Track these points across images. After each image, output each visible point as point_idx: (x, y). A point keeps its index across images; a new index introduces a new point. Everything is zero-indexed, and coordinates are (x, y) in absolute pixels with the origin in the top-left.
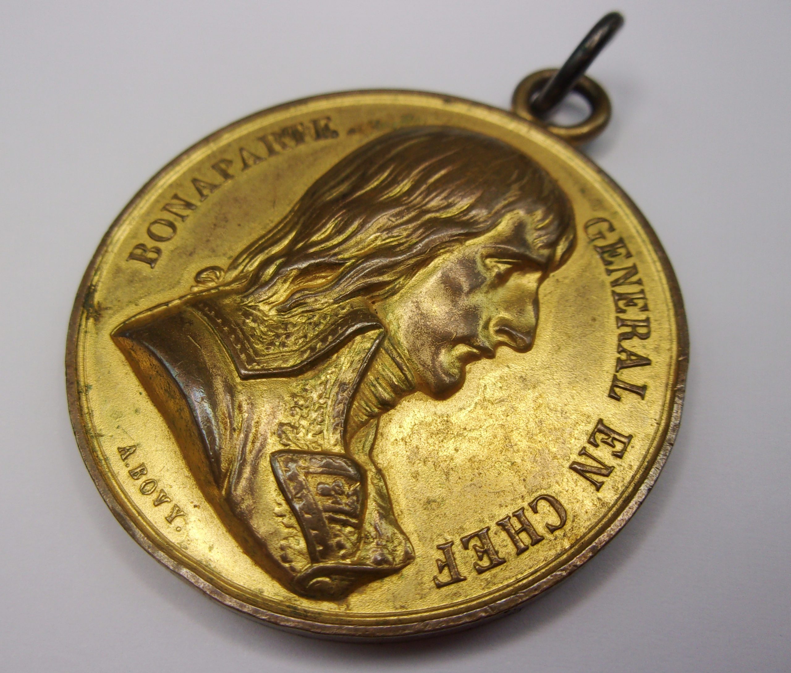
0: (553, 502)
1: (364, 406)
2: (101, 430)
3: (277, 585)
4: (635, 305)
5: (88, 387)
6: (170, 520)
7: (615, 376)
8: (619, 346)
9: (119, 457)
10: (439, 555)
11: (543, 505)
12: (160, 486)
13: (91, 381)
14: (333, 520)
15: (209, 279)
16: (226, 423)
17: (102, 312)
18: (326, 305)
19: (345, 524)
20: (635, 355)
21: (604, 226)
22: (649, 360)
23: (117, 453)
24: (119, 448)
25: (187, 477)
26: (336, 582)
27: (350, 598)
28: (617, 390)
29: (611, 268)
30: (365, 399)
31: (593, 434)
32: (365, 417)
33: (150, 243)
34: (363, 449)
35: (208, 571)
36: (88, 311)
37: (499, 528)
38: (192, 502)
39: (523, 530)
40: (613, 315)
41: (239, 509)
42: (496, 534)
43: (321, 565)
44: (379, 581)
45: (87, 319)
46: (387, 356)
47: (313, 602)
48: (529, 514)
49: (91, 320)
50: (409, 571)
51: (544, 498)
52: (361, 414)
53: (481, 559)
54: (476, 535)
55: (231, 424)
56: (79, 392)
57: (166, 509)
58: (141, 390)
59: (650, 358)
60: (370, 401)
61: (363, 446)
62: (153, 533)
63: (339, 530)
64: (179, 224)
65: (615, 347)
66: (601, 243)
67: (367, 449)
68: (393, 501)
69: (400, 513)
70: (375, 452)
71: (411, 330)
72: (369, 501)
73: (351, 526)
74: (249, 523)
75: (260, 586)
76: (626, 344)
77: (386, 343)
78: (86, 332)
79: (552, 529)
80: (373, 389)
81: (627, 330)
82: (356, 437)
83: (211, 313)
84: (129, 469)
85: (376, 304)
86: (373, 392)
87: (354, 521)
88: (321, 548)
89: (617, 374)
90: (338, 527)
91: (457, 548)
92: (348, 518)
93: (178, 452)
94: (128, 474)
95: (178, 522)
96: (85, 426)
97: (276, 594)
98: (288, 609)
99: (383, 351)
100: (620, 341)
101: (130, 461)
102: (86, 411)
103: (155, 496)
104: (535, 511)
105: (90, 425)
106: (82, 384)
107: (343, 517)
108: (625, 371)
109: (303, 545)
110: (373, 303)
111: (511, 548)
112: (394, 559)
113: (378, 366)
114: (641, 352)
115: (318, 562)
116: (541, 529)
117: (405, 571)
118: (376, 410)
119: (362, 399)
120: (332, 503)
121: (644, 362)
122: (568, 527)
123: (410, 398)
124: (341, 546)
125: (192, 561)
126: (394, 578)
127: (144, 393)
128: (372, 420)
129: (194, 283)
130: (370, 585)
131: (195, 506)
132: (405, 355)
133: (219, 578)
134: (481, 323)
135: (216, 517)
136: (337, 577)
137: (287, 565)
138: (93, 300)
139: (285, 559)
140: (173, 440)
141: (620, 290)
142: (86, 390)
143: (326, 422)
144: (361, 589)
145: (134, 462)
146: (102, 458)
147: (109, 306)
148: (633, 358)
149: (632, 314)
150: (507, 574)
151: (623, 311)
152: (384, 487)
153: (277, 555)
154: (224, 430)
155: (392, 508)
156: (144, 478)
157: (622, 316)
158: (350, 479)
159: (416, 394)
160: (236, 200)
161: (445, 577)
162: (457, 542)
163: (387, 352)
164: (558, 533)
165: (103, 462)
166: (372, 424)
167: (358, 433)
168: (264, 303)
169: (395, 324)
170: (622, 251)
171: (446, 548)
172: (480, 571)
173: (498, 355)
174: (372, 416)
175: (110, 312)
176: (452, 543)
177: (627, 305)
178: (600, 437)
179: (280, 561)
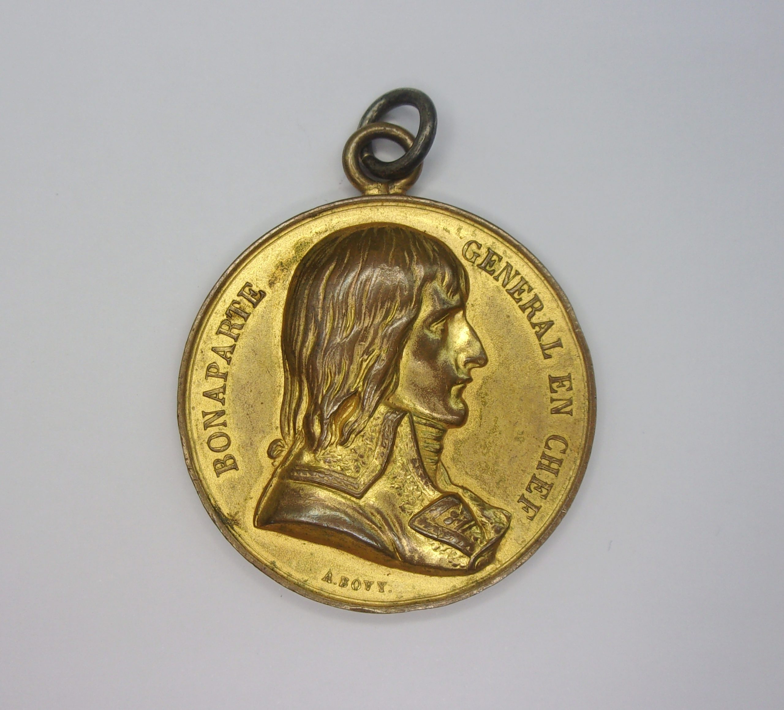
0: (555, 437)
1: (430, 461)
2: (303, 578)
3: (458, 577)
4: (524, 290)
5: (273, 563)
6: (382, 590)
7: (540, 344)
8: (531, 323)
9: (327, 583)
10: (522, 505)
11: (551, 443)
12: (361, 579)
13: (271, 559)
14: (464, 531)
15: (279, 452)
16: (374, 528)
17: (237, 517)
18: (366, 422)
19: (470, 528)
20: (544, 323)
21: (474, 247)
22: (552, 321)
23: (324, 582)
24: (322, 580)
25: (370, 565)
26: (486, 556)
27: (496, 556)
28: (546, 352)
29: (496, 274)
30: (427, 457)
31: (551, 387)
32: (434, 467)
33: (221, 456)
34: (447, 483)
35: (423, 598)
36: (228, 524)
37: (539, 470)
38: (385, 575)
39: (551, 462)
40: (516, 306)
41: (415, 561)
42: (540, 474)
43: (474, 554)
44: (503, 539)
45: (233, 528)
46: (420, 425)
47: (482, 571)
48: (548, 452)
49: (235, 527)
50: (513, 523)
51: (549, 439)
52: (431, 466)
53: (541, 492)
54: (531, 482)
55: (377, 526)
56: (273, 570)
57: (375, 588)
58: (303, 542)
59: (552, 319)
60: (430, 456)
61: (445, 481)
62: (381, 603)
63: (470, 533)
64: (225, 430)
65: (530, 326)
66: (479, 261)
67: (449, 482)
68: (481, 497)
69: (488, 500)
70: (453, 479)
71: (423, 402)
72: (471, 507)
73: (473, 526)
74: (425, 564)
75: (452, 585)
76: (534, 320)
77: (414, 418)
78: (240, 536)
79: (564, 452)
80: (428, 449)
81: (530, 310)
82: (437, 479)
83: (307, 475)
84: (338, 584)
85: (390, 399)
86: (428, 451)
87: (473, 523)
88: (469, 548)
89: (540, 342)
90: (468, 532)
91: (527, 495)
92: (470, 524)
93: (355, 557)
94: (340, 587)
95: (386, 588)
96: (294, 584)
97: (462, 582)
98: (474, 584)
99: (417, 425)
100: (529, 320)
101: (334, 580)
102: (285, 575)
103: (364, 586)
104: (550, 449)
105: (296, 581)
106: (268, 564)
107: (467, 526)
108: (543, 338)
109: (459, 553)
110: (388, 399)
111: (552, 476)
112: (503, 524)
113: (420, 435)
114: (545, 320)
115: (472, 554)
116: (559, 456)
117: (511, 525)
118: (437, 458)
119: (426, 458)
120: (458, 523)
121: (550, 324)
122: (570, 445)
123: (447, 436)
124: (476, 539)
125: (411, 600)
126: (509, 531)
127: (306, 542)
128: (439, 465)
129: (272, 461)
130: (501, 544)
131: (388, 575)
132: (429, 418)
133: (430, 597)
134: (454, 367)
135: (402, 572)
136: (485, 553)
137: (458, 567)
138: (224, 515)
139: (455, 565)
140: (345, 553)
141: (509, 287)
142: (274, 565)
143: (420, 486)
144: (498, 549)
145: (336, 579)
146: (319, 591)
147: (236, 511)
148: (543, 326)
149: (526, 298)
150: (558, 489)
151: (520, 299)
152: (472, 494)
153: (450, 566)
154: (376, 532)
155: (483, 501)
156: (350, 583)
157: (521, 303)
158: (456, 505)
159: (448, 432)
160: (243, 388)
161: (531, 513)
162: (525, 492)
163: (419, 423)
164: (568, 451)
165: (322, 592)
166: (440, 466)
167: (437, 477)
168: (330, 446)
169: (411, 404)
170: (495, 258)
171: (523, 498)
172: (545, 497)
173: (473, 377)
174: (437, 462)
175: (240, 514)
176: (523, 495)
177: (519, 294)
178: (555, 385)
179: (454, 568)
